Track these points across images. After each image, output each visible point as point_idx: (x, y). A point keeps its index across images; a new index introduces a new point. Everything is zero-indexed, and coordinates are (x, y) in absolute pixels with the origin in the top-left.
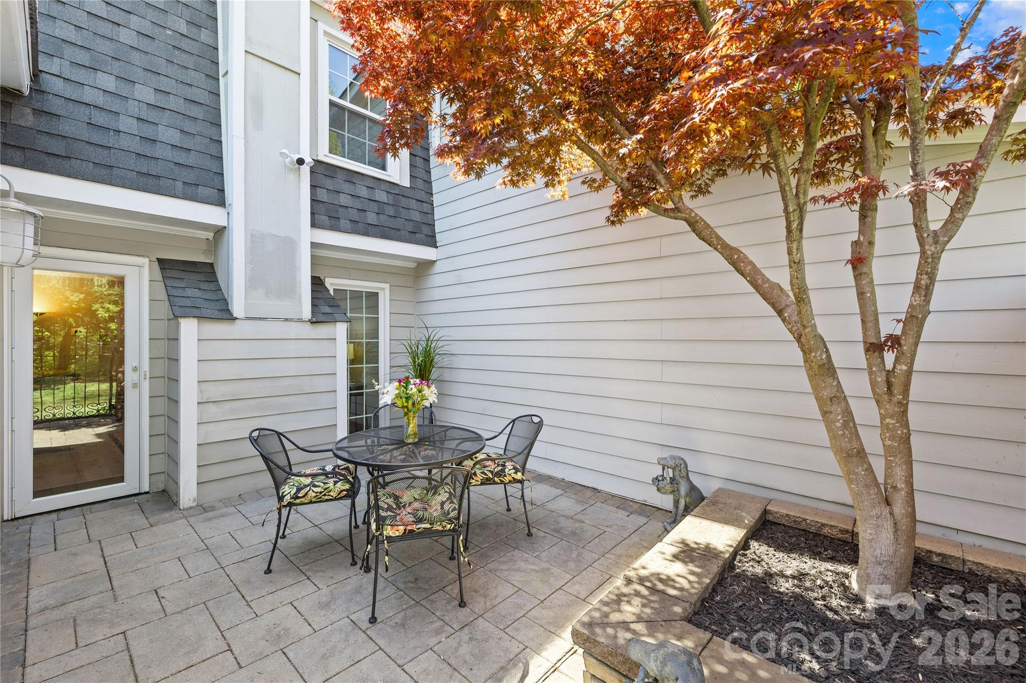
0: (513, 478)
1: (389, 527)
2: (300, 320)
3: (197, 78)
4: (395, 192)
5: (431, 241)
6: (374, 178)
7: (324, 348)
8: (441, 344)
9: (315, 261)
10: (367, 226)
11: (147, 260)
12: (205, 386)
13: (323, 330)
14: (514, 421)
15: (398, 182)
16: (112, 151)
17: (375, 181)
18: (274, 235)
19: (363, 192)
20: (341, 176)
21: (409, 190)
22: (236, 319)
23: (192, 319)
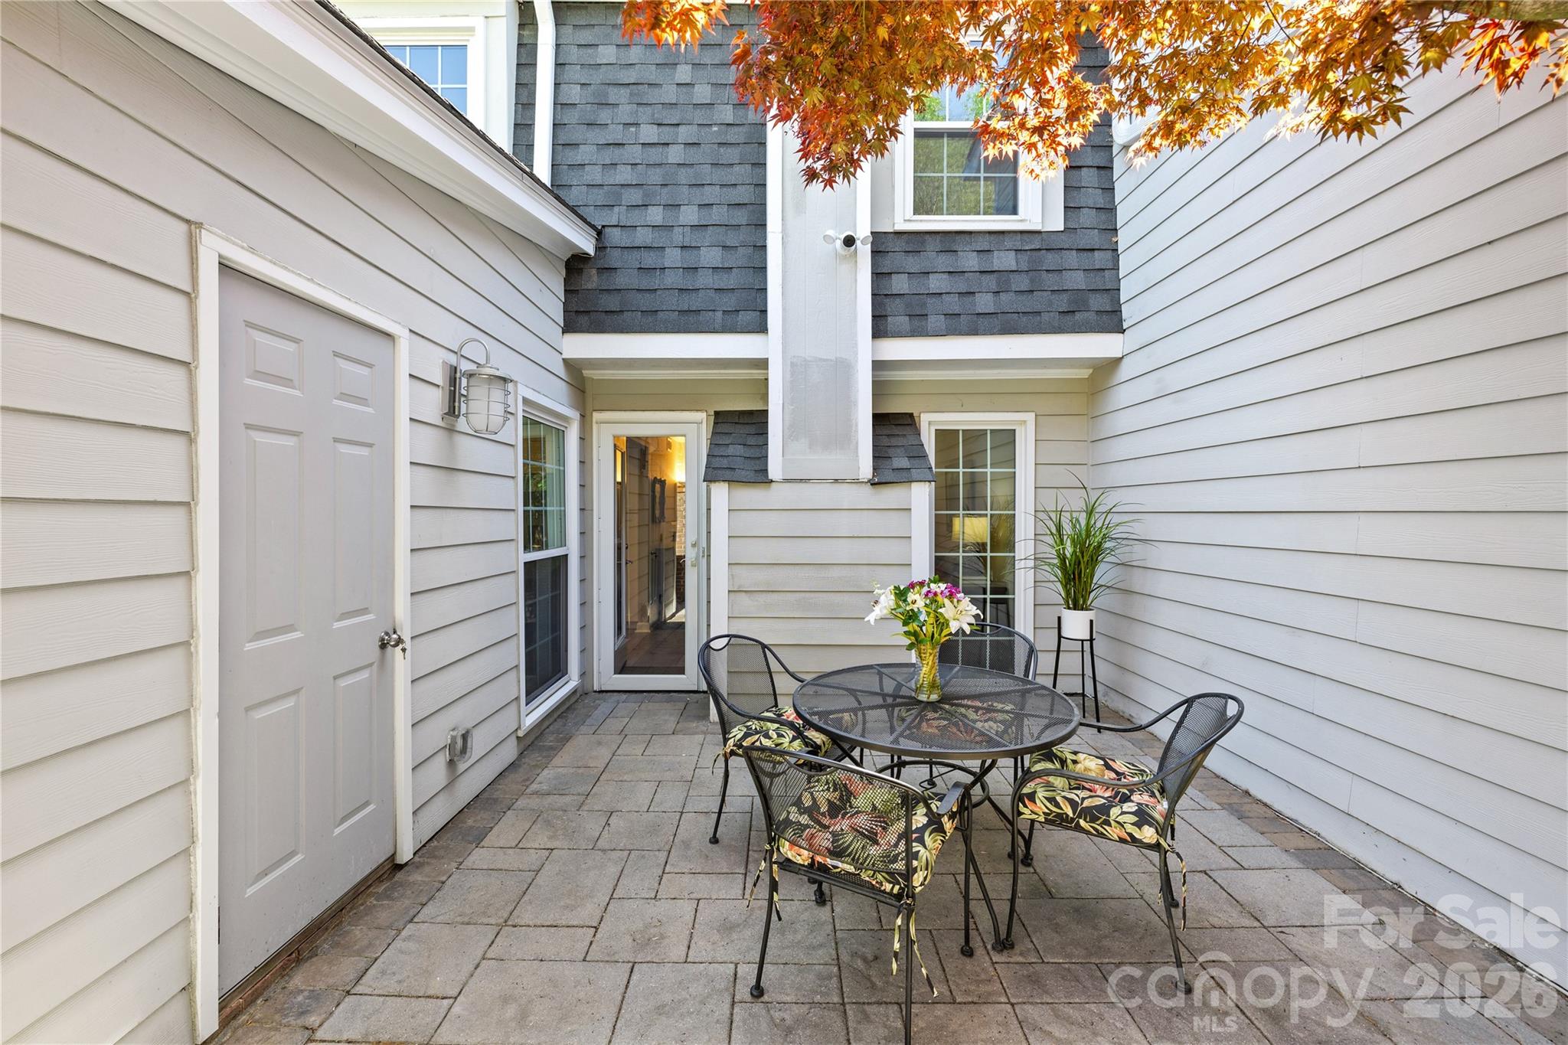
0: (1130, 835)
1: (787, 843)
2: (856, 482)
3: (741, 173)
4: (1033, 247)
5: (1112, 321)
6: (991, 233)
7: (892, 524)
8: (1116, 519)
9: (880, 389)
10: (975, 318)
11: (704, 415)
12: (737, 570)
13: (891, 496)
14: (1189, 702)
15: (1038, 228)
16: (658, 293)
17: (992, 237)
18: (820, 359)
19: (970, 261)
20: (932, 245)
21: (1063, 236)
22: (772, 481)
23: (722, 483)
